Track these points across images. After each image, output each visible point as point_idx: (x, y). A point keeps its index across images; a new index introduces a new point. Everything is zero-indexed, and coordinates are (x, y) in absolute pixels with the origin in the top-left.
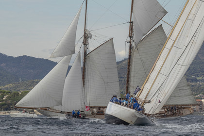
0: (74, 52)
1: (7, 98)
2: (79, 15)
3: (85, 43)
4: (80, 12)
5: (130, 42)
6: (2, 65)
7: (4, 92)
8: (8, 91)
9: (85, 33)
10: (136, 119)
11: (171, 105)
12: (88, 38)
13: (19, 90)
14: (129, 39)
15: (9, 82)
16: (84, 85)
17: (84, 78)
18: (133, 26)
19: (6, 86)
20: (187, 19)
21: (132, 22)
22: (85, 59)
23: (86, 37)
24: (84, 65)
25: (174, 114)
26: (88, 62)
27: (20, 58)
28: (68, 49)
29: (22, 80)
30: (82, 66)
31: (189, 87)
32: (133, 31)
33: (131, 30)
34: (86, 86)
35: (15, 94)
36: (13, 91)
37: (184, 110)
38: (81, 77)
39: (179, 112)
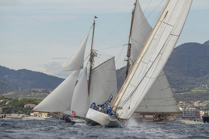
0: (82, 67)
1: (9, 103)
2: (87, 38)
3: (91, 60)
4: (88, 35)
5: (128, 61)
6: (5, 76)
7: (7, 99)
8: (9, 98)
9: (92, 52)
10: (109, 122)
11: (158, 113)
12: (94, 56)
13: (19, 97)
14: (127, 58)
15: (11, 91)
16: (89, 94)
17: (89, 89)
18: (130, 47)
19: (8, 94)
20: (153, 39)
21: (130, 45)
22: (91, 73)
23: (93, 55)
24: (90, 78)
25: (161, 120)
26: (93, 76)
27: (20, 71)
28: (78, 65)
29: (21, 89)
30: (88, 79)
31: (174, 99)
32: (131, 51)
33: (129, 50)
34: (90, 95)
35: (15, 100)
36: (14, 98)
37: (169, 117)
38: (87, 88)
39: (164, 119)
